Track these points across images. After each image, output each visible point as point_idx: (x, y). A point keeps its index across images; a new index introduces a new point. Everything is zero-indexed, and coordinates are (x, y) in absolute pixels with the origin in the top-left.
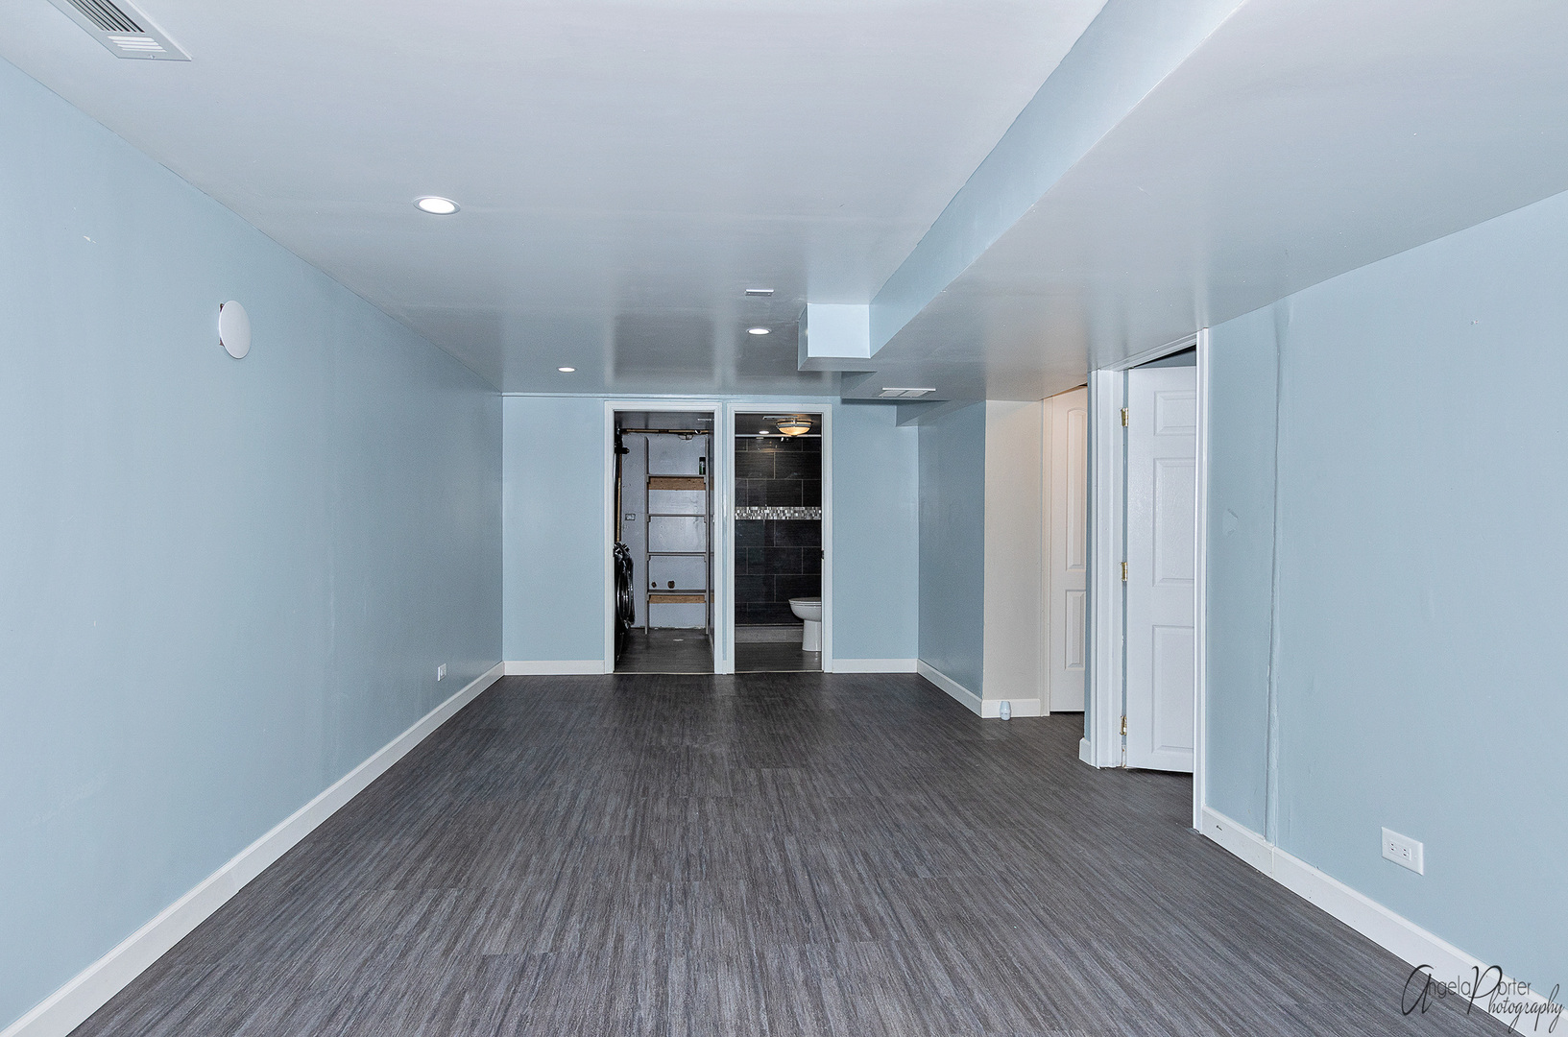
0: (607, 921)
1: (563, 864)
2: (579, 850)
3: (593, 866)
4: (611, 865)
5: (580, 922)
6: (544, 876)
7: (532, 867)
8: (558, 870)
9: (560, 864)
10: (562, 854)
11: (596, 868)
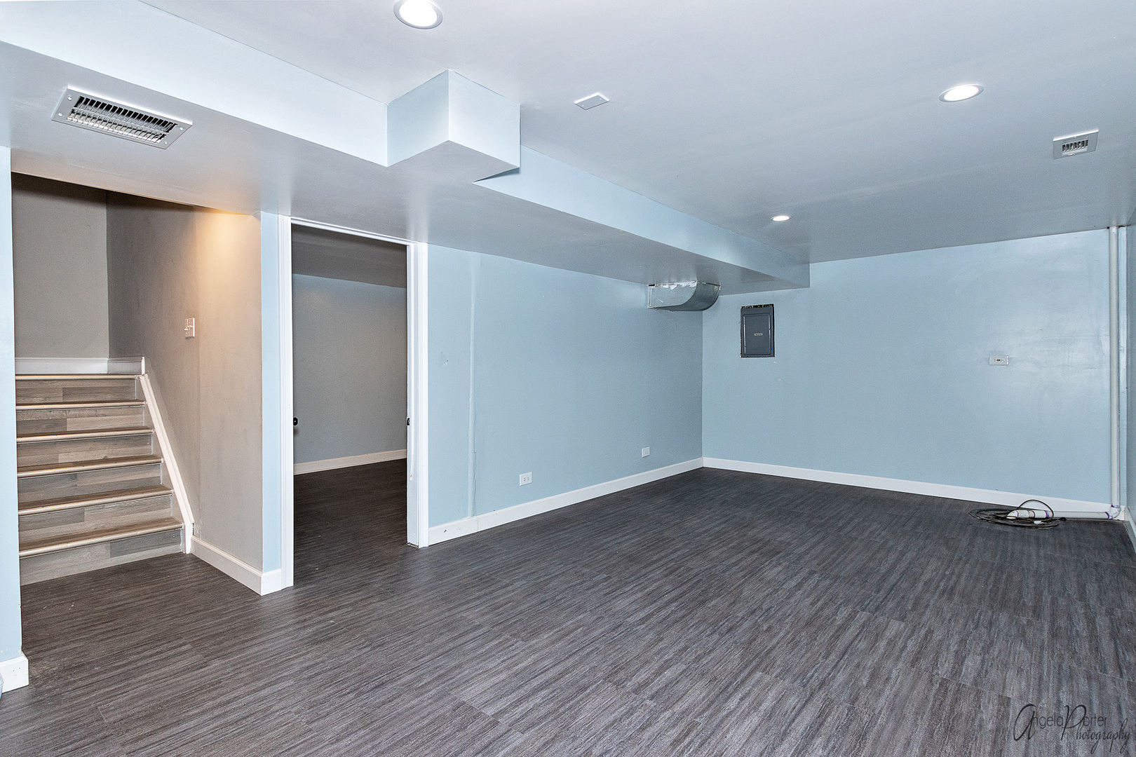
0: (816, 614)
1: (836, 666)
2: (816, 675)
3: (809, 654)
4: (793, 649)
5: (835, 619)
6: (856, 661)
7: (867, 673)
8: (842, 661)
9: (838, 667)
10: (834, 677)
11: (807, 652)
